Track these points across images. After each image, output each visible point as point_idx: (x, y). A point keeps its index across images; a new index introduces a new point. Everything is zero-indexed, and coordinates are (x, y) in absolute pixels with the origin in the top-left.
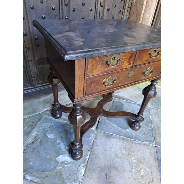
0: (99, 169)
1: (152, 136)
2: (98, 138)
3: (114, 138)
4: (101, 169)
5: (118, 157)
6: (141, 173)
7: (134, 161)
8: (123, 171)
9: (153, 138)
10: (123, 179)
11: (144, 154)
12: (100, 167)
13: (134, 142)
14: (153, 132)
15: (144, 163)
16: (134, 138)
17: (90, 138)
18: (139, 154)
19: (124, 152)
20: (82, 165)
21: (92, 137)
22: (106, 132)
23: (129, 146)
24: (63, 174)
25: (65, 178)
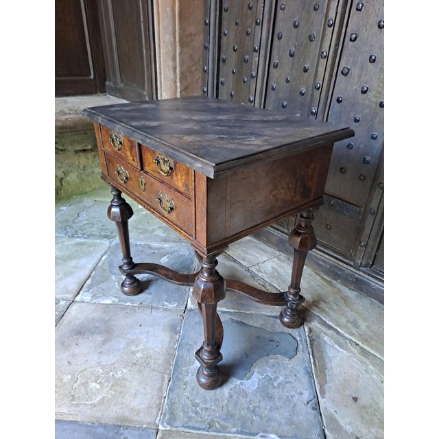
0: (107, 319)
1: (191, 424)
2: (169, 312)
3: (171, 337)
4: (107, 321)
5: (129, 344)
6: (94, 384)
7: (119, 373)
8: (100, 353)
9: (183, 426)
10: (86, 351)
11: (135, 394)
12: (110, 320)
13: (166, 376)
14: (204, 429)
15: (113, 392)
16: (177, 377)
17: (165, 303)
18: (135, 384)
19: (139, 355)
20: (116, 300)
21: (170, 305)
22: (183, 324)
23: (153, 366)
24: (106, 283)
25: (101, 286)
